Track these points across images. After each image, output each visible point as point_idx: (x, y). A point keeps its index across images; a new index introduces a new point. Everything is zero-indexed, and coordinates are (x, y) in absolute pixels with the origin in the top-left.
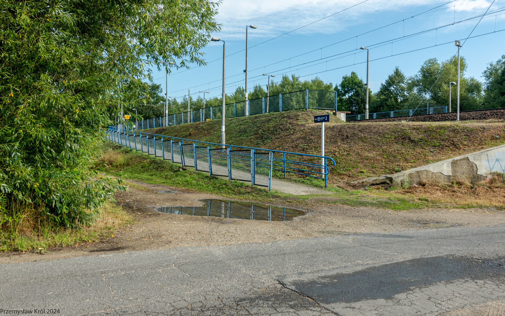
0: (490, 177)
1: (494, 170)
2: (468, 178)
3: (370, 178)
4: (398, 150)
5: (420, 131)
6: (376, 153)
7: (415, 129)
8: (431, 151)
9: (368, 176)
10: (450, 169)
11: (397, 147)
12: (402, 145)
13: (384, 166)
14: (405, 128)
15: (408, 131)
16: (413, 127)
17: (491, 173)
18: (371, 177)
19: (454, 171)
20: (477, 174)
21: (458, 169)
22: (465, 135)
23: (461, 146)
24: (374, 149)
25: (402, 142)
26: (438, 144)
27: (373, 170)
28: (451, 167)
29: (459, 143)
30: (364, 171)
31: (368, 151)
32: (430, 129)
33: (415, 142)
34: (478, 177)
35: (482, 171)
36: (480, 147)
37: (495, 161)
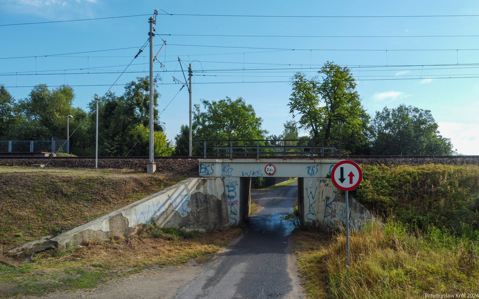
0: (137, 228)
1: (140, 222)
2: (122, 232)
3: (29, 243)
4: (53, 206)
5: (71, 184)
6: (30, 211)
7: (65, 181)
8: (85, 206)
9: (26, 241)
10: (108, 225)
11: (50, 202)
12: (56, 200)
13: (42, 226)
14: (55, 180)
15: (58, 184)
16: (63, 179)
17: (138, 225)
18: (31, 241)
19: (111, 227)
20: (128, 227)
21: (114, 225)
22: (111, 188)
23: (111, 200)
24: (26, 206)
25: (55, 196)
26: (90, 198)
27: (30, 231)
28: (109, 224)
29: (108, 197)
30: (21, 234)
31: (19, 209)
32: (80, 182)
33: (68, 196)
34: (129, 230)
35: (132, 224)
36: (126, 200)
37: (140, 214)
